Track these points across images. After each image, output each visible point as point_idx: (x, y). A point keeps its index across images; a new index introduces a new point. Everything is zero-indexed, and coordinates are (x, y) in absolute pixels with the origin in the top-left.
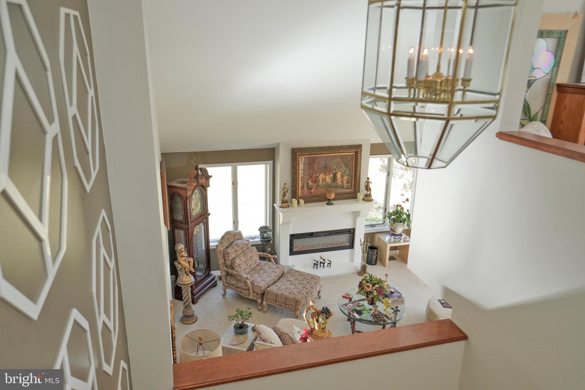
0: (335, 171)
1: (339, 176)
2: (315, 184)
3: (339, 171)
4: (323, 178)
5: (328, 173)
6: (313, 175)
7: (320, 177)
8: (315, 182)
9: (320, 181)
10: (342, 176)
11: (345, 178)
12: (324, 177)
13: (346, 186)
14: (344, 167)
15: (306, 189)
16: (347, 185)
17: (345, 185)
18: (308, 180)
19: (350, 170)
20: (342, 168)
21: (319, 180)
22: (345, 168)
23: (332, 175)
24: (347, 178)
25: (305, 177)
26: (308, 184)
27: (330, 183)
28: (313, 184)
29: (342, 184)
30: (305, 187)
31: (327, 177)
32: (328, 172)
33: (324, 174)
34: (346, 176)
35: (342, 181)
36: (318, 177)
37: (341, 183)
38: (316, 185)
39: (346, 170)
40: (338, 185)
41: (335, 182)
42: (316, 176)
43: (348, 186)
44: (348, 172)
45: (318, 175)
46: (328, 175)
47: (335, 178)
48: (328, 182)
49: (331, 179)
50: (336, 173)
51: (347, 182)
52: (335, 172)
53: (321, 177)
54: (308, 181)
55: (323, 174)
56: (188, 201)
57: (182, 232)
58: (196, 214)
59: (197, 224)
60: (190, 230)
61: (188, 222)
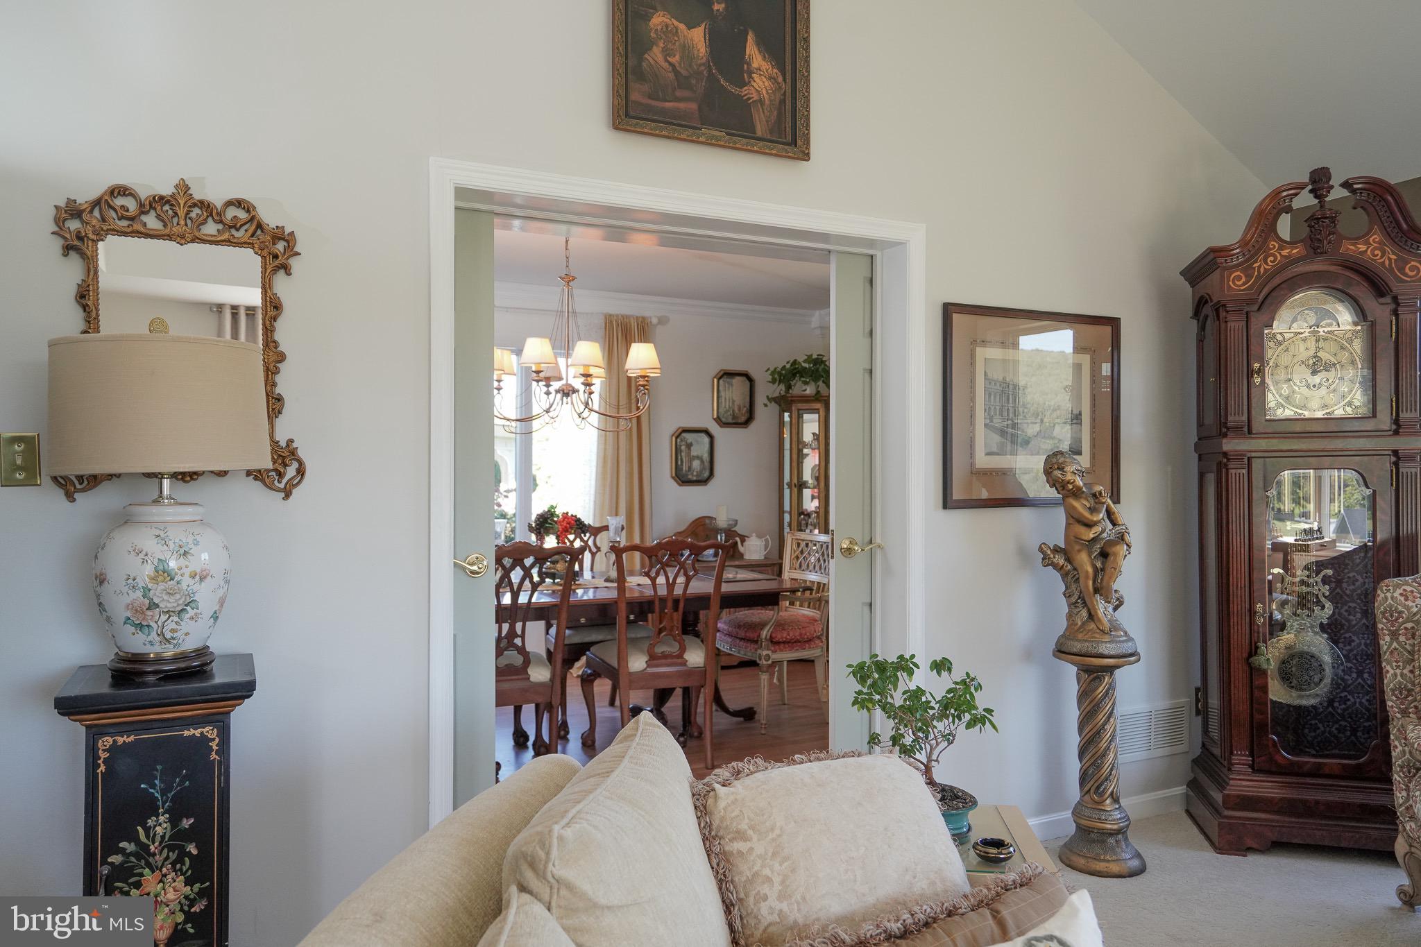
56: (1235, 326)
57: (1211, 478)
58: (1307, 414)
59: (1297, 458)
60: (1237, 472)
61: (1224, 429)
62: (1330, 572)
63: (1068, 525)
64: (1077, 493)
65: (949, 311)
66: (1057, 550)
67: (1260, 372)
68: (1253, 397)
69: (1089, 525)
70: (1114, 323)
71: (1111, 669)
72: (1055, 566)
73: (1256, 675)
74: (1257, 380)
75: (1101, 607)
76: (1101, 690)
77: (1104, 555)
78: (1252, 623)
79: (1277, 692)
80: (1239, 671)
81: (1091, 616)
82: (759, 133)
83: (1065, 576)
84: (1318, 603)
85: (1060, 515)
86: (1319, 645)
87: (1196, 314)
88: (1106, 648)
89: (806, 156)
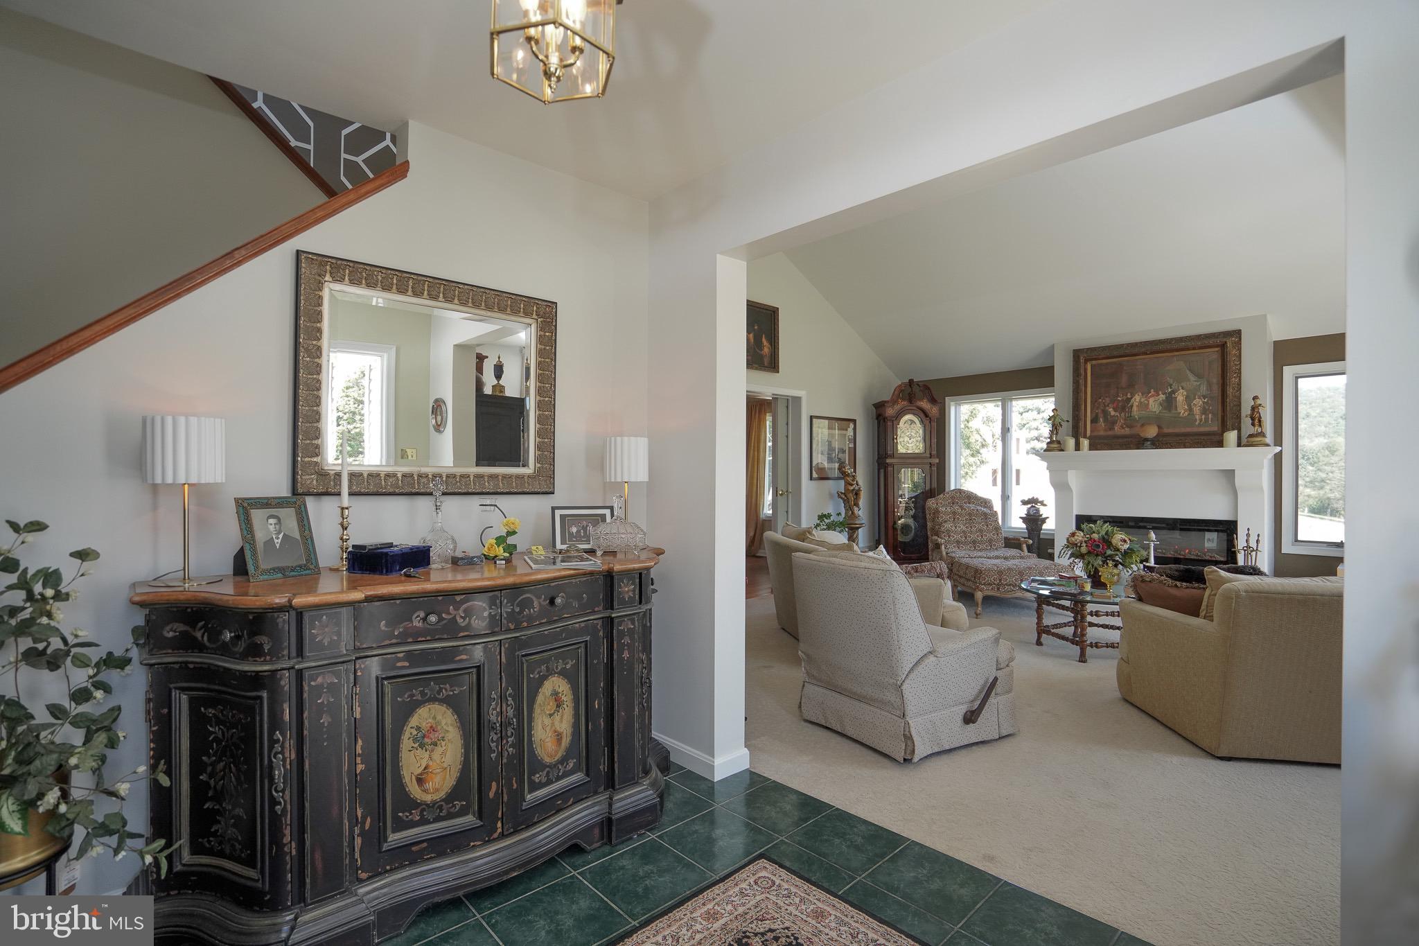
0: (1171, 388)
1: (1180, 397)
2: (1123, 414)
3: (1180, 388)
4: (1140, 402)
5: (1154, 391)
6: (1118, 396)
7: (1133, 399)
8: (1123, 409)
9: (1135, 408)
10: (1189, 399)
11: (1198, 402)
12: (1142, 400)
13: (1201, 420)
14: (1192, 378)
15: (1103, 424)
16: (1203, 417)
17: (1197, 417)
18: (1108, 406)
19: (1210, 385)
20: (1189, 380)
21: (1132, 406)
22: (1195, 381)
23: (1162, 397)
24: (1204, 402)
25: (1100, 400)
26: (1105, 413)
27: (1157, 412)
28: (1117, 414)
29: (1189, 414)
30: (1101, 419)
31: (1151, 400)
32: (1152, 390)
33: (1143, 394)
34: (1199, 398)
35: (1190, 409)
36: (1129, 400)
37: (1187, 413)
38: (1125, 416)
39: (1200, 384)
40: (1181, 417)
41: (1170, 411)
42: (1125, 398)
43: (1206, 419)
44: (1204, 389)
45: (1129, 396)
46: (1153, 396)
47: (1170, 402)
48: (1154, 410)
49: (1161, 404)
50: (1173, 392)
51: (1204, 411)
52: (1170, 390)
53: (1138, 400)
54: (1107, 408)
55: (1140, 394)
56: (889, 423)
57: (882, 471)
58: (909, 452)
59: (907, 465)
60: (890, 469)
61: (887, 456)
62: (914, 499)
63: (845, 485)
64: (848, 475)
65: (811, 418)
66: (841, 493)
67: (896, 439)
68: (895, 446)
69: (852, 485)
70: (854, 421)
71: (858, 528)
72: (841, 498)
73: (895, 529)
74: (895, 441)
75: (856, 509)
76: (855, 536)
77: (856, 494)
78: (894, 515)
79: (901, 538)
80: (890, 532)
81: (853, 513)
82: (766, 364)
83: (844, 501)
84: (911, 509)
85: (842, 483)
86: (911, 522)
87: (877, 419)
88: (856, 522)
89: (778, 372)
